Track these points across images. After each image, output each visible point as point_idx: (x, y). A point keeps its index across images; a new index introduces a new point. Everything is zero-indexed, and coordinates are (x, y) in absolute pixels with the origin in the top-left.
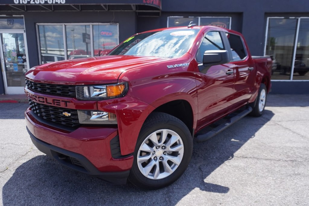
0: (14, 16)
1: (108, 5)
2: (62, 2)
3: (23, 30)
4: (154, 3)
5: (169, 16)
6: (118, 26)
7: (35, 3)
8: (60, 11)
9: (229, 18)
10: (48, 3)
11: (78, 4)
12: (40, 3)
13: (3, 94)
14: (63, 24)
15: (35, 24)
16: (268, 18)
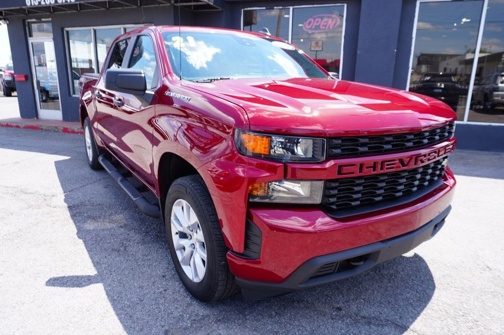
0: (43, 20)
2: (72, 1)
5: (244, 8)
7: (46, 4)
9: (344, 6)
14: (92, 28)
15: (62, 29)
16: (418, 2)
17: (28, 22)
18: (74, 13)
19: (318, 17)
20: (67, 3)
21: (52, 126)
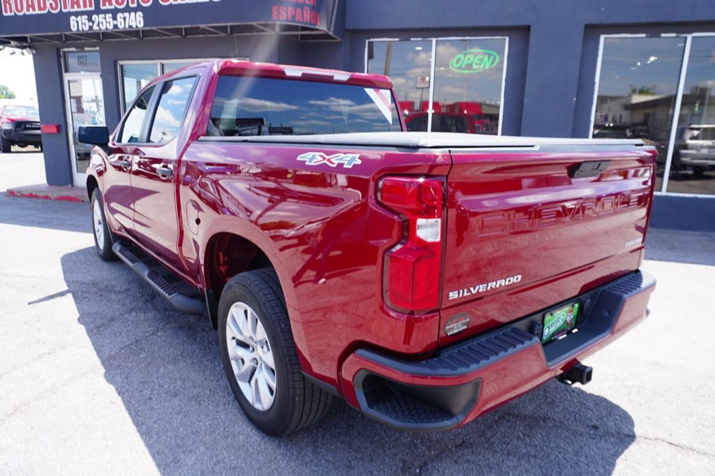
0: (86, 49)
2: (139, 26)
3: (99, 74)
4: (297, 19)
5: (370, 38)
7: (100, 29)
8: (151, 38)
9: (505, 39)
10: (118, 28)
11: (180, 26)
12: (107, 28)
14: (158, 62)
15: (115, 63)
16: (602, 37)
17: (64, 52)
18: (135, 41)
19: (471, 53)
20: (131, 29)
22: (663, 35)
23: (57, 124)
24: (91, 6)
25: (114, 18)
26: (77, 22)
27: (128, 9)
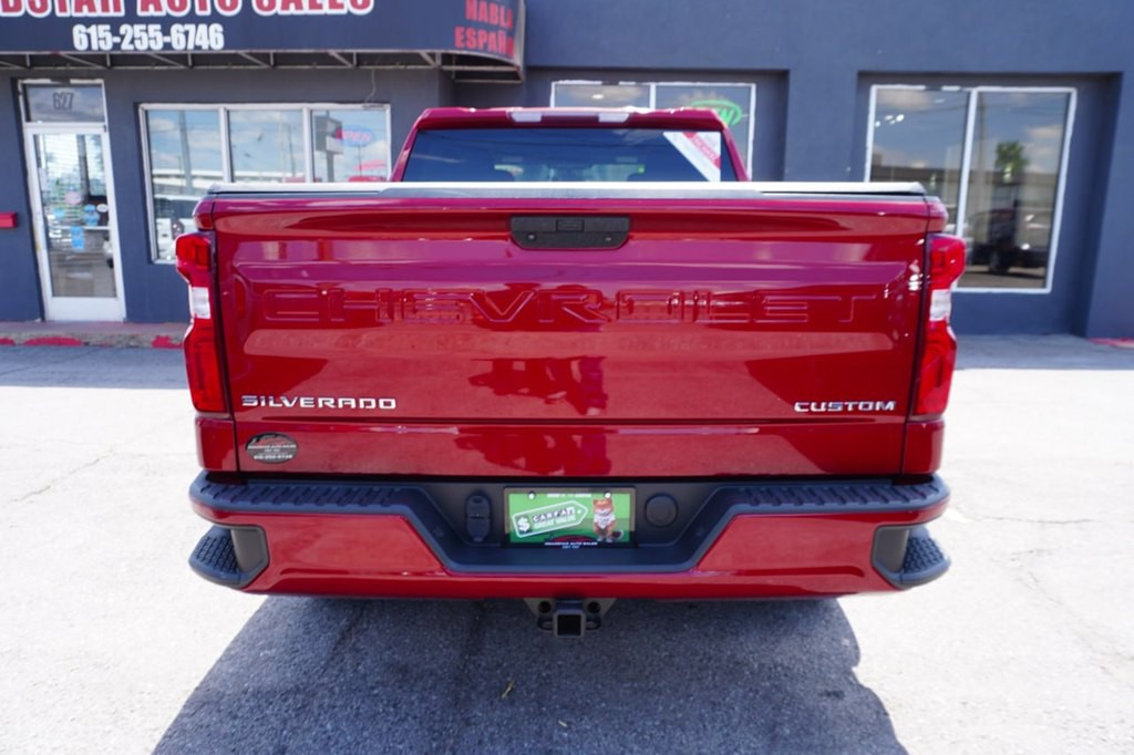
0: (73, 81)
1: (358, 55)
2: (214, 46)
3: (101, 124)
4: (490, 48)
5: (558, 80)
6: (388, 112)
7: (136, 49)
8: (210, 67)
9: (750, 89)
10: (172, 49)
11: (266, 51)
12: (149, 49)
13: (39, 320)
14: (221, 107)
15: (136, 107)
16: (874, 89)
17: (24, 86)
20: (198, 52)
21: (120, 336)
22: (946, 88)
23: (13, 212)
24: (117, 8)
25: (166, 32)
26: (89, 36)
27: (192, 18)
